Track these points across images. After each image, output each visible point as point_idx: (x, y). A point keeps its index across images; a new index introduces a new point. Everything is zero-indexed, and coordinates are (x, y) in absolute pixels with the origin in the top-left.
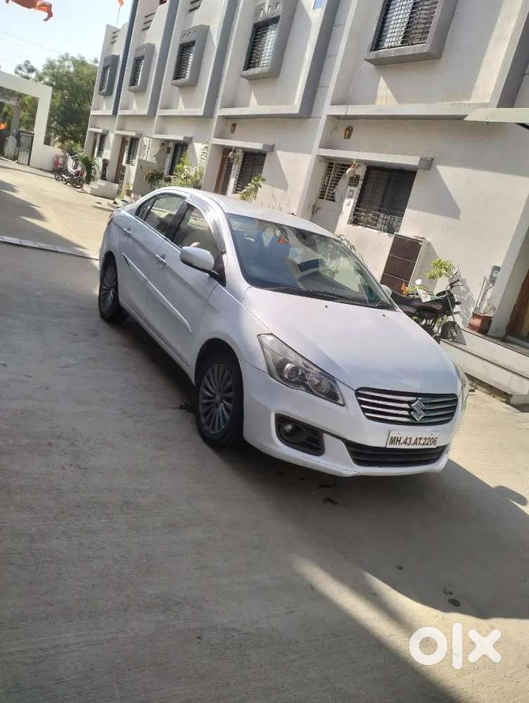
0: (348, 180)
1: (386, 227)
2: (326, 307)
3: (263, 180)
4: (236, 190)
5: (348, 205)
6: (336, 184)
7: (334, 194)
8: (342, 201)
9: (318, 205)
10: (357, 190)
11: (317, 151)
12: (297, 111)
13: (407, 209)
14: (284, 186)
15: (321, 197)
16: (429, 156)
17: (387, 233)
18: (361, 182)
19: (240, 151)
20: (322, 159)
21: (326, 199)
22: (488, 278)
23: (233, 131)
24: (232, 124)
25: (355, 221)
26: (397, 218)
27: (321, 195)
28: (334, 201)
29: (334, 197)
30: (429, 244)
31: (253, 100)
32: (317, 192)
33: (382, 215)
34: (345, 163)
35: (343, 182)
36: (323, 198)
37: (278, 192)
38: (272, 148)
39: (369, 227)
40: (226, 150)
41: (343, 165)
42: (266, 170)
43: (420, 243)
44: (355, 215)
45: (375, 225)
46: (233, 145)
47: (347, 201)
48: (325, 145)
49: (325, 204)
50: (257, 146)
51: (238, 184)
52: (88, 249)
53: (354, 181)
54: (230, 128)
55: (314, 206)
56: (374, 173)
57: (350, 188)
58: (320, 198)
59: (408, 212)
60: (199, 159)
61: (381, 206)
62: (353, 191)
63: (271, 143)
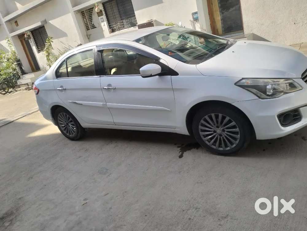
0: (96, 15)
1: (130, 25)
2: (233, 52)
3: (52, 38)
4: (39, 51)
5: (104, 25)
6: (92, 20)
7: (93, 24)
8: (100, 26)
9: (89, 34)
10: (104, 17)
11: (72, 10)
13: (135, 12)
14: (64, 35)
15: (88, 29)
17: (132, 28)
18: (104, 12)
19: (28, 32)
20: (77, 12)
21: (91, 29)
22: (192, 20)
23: (17, 25)
24: (15, 22)
25: (113, 31)
26: (133, 18)
27: (87, 28)
28: (96, 27)
29: (94, 26)
30: (156, 21)
31: (18, 5)
32: (84, 28)
33: (124, 21)
34: (89, 8)
35: (95, 17)
36: (89, 29)
37: (62, 39)
38: (45, 21)
39: (121, 30)
40: (21, 36)
41: (89, 9)
42: (49, 33)
43: (152, 23)
44: (110, 28)
45: (124, 27)
46: (24, 31)
47: (102, 24)
48: (75, 5)
49: (91, 31)
50: (37, 24)
51: (38, 47)
53: (100, 14)
54: (14, 24)
55: (87, 36)
56: (108, 5)
57: (100, 18)
58: (87, 30)
59: (136, 13)
60: (8, 48)
61: (121, 17)
62: (103, 18)
63: (43, 19)
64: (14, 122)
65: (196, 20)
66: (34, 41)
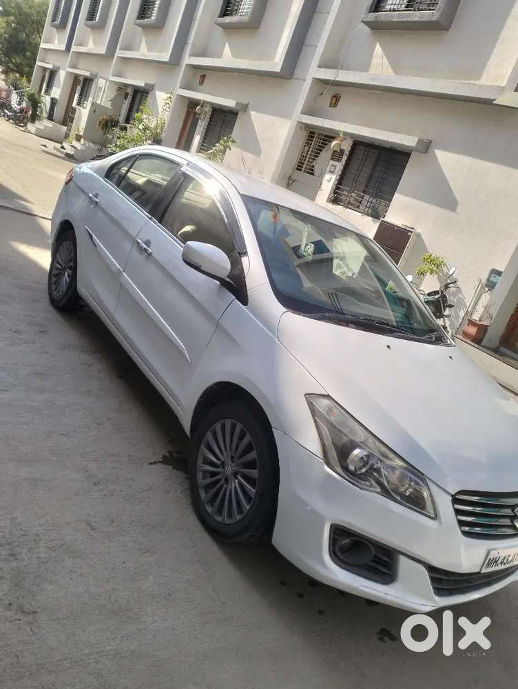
0: (330, 153)
1: (370, 211)
2: (388, 347)
3: (233, 141)
4: (201, 149)
5: (329, 181)
6: (317, 157)
7: (313, 166)
8: (322, 175)
9: (294, 177)
10: (340, 166)
11: (298, 116)
12: (278, 69)
13: (396, 195)
14: (257, 152)
15: (299, 168)
16: (427, 138)
17: (371, 218)
18: (345, 158)
19: (209, 106)
20: (303, 126)
21: (304, 171)
22: (484, 281)
23: (201, 83)
24: (201, 75)
25: (335, 200)
26: (383, 203)
27: (298, 166)
28: (312, 174)
29: (312, 170)
30: (419, 235)
31: (227, 50)
32: (295, 162)
33: (367, 197)
34: (328, 134)
35: (325, 155)
36: (301, 170)
37: (249, 157)
38: (245, 108)
39: (350, 208)
40: (193, 104)
41: (325, 136)
42: (237, 132)
43: (410, 234)
44: (335, 193)
45: (358, 207)
46: (202, 99)
47: (327, 176)
48: (306, 112)
49: (303, 176)
50: (229, 103)
51: (203, 142)
52: (32, 203)
53: (337, 155)
54: (198, 79)
55: (290, 178)
56: (360, 151)
57: (332, 162)
58: (297, 169)
59: (397, 197)
60: (160, 110)
61: (366, 186)
62: (335, 166)
63: (244, 101)
64: (34, 217)
65: (491, 285)
66: (206, 127)
